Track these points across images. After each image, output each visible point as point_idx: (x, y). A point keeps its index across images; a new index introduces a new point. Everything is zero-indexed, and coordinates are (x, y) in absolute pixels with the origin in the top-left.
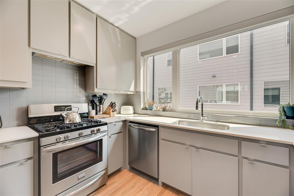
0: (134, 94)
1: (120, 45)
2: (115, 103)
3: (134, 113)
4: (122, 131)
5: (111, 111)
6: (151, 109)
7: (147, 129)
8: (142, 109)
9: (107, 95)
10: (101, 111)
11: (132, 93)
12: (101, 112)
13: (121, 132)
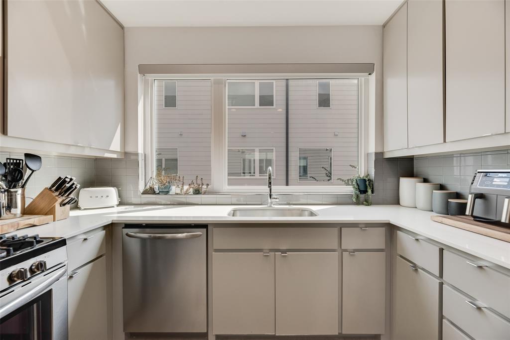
0: (119, 157)
1: (84, 27)
2: (71, 180)
3: (121, 204)
4: (104, 252)
5: (57, 205)
6: (167, 193)
7: (169, 236)
8: (143, 193)
9: (40, 157)
10: (16, 207)
11: (115, 156)
12: (18, 211)
13: (101, 256)
